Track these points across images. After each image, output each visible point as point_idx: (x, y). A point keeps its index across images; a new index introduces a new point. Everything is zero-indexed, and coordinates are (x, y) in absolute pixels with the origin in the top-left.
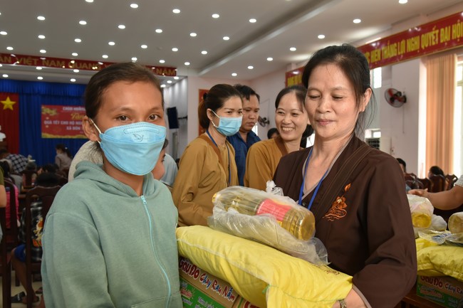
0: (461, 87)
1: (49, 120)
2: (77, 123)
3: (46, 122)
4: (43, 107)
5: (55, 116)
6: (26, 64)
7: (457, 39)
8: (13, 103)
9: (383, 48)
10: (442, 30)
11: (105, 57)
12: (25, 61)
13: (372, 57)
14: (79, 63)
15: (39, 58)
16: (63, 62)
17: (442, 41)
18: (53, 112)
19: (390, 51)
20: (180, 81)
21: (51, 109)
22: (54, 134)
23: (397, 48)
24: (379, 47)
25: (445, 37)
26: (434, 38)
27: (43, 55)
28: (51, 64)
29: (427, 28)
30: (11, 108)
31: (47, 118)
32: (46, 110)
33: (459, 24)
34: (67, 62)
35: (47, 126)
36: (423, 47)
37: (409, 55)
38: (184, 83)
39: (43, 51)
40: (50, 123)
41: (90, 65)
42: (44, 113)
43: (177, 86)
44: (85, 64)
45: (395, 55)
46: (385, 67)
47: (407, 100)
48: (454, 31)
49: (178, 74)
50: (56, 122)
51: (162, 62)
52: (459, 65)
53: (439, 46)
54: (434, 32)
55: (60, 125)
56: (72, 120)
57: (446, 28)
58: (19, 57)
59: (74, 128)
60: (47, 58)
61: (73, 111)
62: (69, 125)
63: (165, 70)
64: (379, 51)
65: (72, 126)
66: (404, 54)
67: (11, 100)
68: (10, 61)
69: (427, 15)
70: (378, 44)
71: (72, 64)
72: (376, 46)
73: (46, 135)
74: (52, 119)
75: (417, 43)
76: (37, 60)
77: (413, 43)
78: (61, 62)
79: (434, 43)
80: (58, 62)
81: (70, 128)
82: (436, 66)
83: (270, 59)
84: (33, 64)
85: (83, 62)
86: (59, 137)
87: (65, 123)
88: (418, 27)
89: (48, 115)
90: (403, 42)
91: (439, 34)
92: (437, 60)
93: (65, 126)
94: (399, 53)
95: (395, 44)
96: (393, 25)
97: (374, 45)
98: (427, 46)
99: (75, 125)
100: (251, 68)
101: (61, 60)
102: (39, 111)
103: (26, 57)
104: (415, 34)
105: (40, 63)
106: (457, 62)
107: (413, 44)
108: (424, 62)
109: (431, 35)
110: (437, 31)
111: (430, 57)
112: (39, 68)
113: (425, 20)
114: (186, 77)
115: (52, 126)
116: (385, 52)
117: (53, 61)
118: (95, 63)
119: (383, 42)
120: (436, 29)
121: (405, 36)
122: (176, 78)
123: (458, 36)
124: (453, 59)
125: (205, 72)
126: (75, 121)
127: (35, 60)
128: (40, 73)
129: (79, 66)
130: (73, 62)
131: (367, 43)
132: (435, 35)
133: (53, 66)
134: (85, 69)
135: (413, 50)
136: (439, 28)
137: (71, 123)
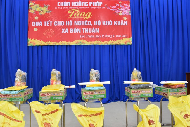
1: (38, 21)
2: (76, 23)
3: (34, 24)
4: (31, 4)
5: (46, 14)
18: (45, 10)
21: (42, 6)
31: (36, 18)
35: (36, 29)
40: (41, 24)
50: (47, 23)
55: (53, 27)
56: (69, 20)
59: (72, 31)
61: (71, 7)
62: (65, 27)
65: (69, 27)
73: (33, 42)
74: (43, 18)
81: (67, 31)
86: (51, 43)
87: (61, 23)
89: (37, 13)
93: (60, 28)
99: (73, 27)
115: (42, 28)
126: (74, 20)
137: (68, 23)
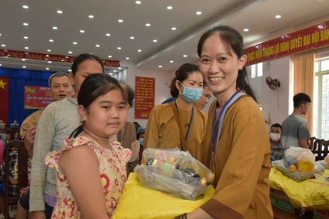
0: (317, 77)
1: (30, 96)
2: (50, 99)
3: (27, 98)
4: (26, 87)
5: (34, 93)
6: (15, 57)
7: (315, 43)
8: (5, 84)
9: (264, 49)
10: (305, 37)
11: (70, 52)
12: (15, 54)
13: (256, 55)
14: (52, 56)
15: (24, 52)
16: (41, 56)
17: (304, 45)
18: (33, 91)
19: (269, 51)
20: (122, 71)
21: (31, 89)
22: (33, 106)
23: (274, 49)
24: (261, 49)
25: (307, 42)
26: (299, 42)
27: (27, 51)
28: (32, 57)
29: (294, 36)
30: (4, 87)
31: (29, 95)
32: (28, 89)
33: (316, 33)
34: (43, 56)
35: (28, 101)
36: (291, 48)
37: (282, 54)
38: (125, 72)
39: (27, 48)
40: (31, 98)
41: (59, 58)
42: (26, 91)
43: (120, 74)
44: (56, 57)
45: (273, 54)
46: (265, 62)
47: (281, 85)
48: (313, 38)
49: (121, 65)
50: (35, 98)
51: (110, 57)
52: (317, 61)
53: (303, 48)
54: (299, 39)
55: (37, 100)
56: (46, 97)
57: (308, 36)
58: (10, 51)
60: (30, 53)
61: (47, 91)
62: (43, 100)
63: (112, 63)
64: (261, 51)
65: (46, 101)
66: (278, 53)
67: (4, 82)
68: (3, 55)
69: (294, 27)
70: (261, 46)
71: (47, 58)
72: (259, 47)
73: (27, 107)
74: (32, 95)
75: (287, 46)
76: (22, 54)
77: (285, 45)
78: (39, 56)
79: (299, 46)
80: (37, 56)
81: (45, 102)
82: (301, 62)
83: (185, 56)
84: (20, 57)
85: (54, 56)
86: (36, 108)
87: (42, 98)
88: (288, 35)
89: (29, 93)
90: (278, 45)
91: (303, 39)
92: (301, 57)
93: (41, 100)
94: (275, 53)
95: (272, 47)
96: (271, 33)
97: (257, 47)
98: (294, 48)
99: (48, 100)
100: (172, 62)
101: (39, 54)
102: (23, 90)
103: (15, 52)
104: (286, 40)
105: (24, 56)
106: (315, 60)
107: (284, 47)
108: (292, 59)
109: (297, 40)
110: (301, 38)
111: (296, 56)
112: (24, 60)
113: (292, 30)
114: (127, 68)
115: (32, 101)
116: (265, 52)
117: (33, 55)
118: (63, 57)
119: (264, 45)
120: (300, 37)
121: (279, 41)
122: (120, 68)
123: (316, 42)
124: (313, 57)
125: (140, 64)
126: (48, 97)
127: (21, 54)
128: (24, 64)
129: (51, 58)
130: (48, 56)
131: (253, 46)
132: (300, 40)
133: (33, 58)
134: (56, 61)
135: (284, 50)
136: (302, 36)
137: (45, 98)
